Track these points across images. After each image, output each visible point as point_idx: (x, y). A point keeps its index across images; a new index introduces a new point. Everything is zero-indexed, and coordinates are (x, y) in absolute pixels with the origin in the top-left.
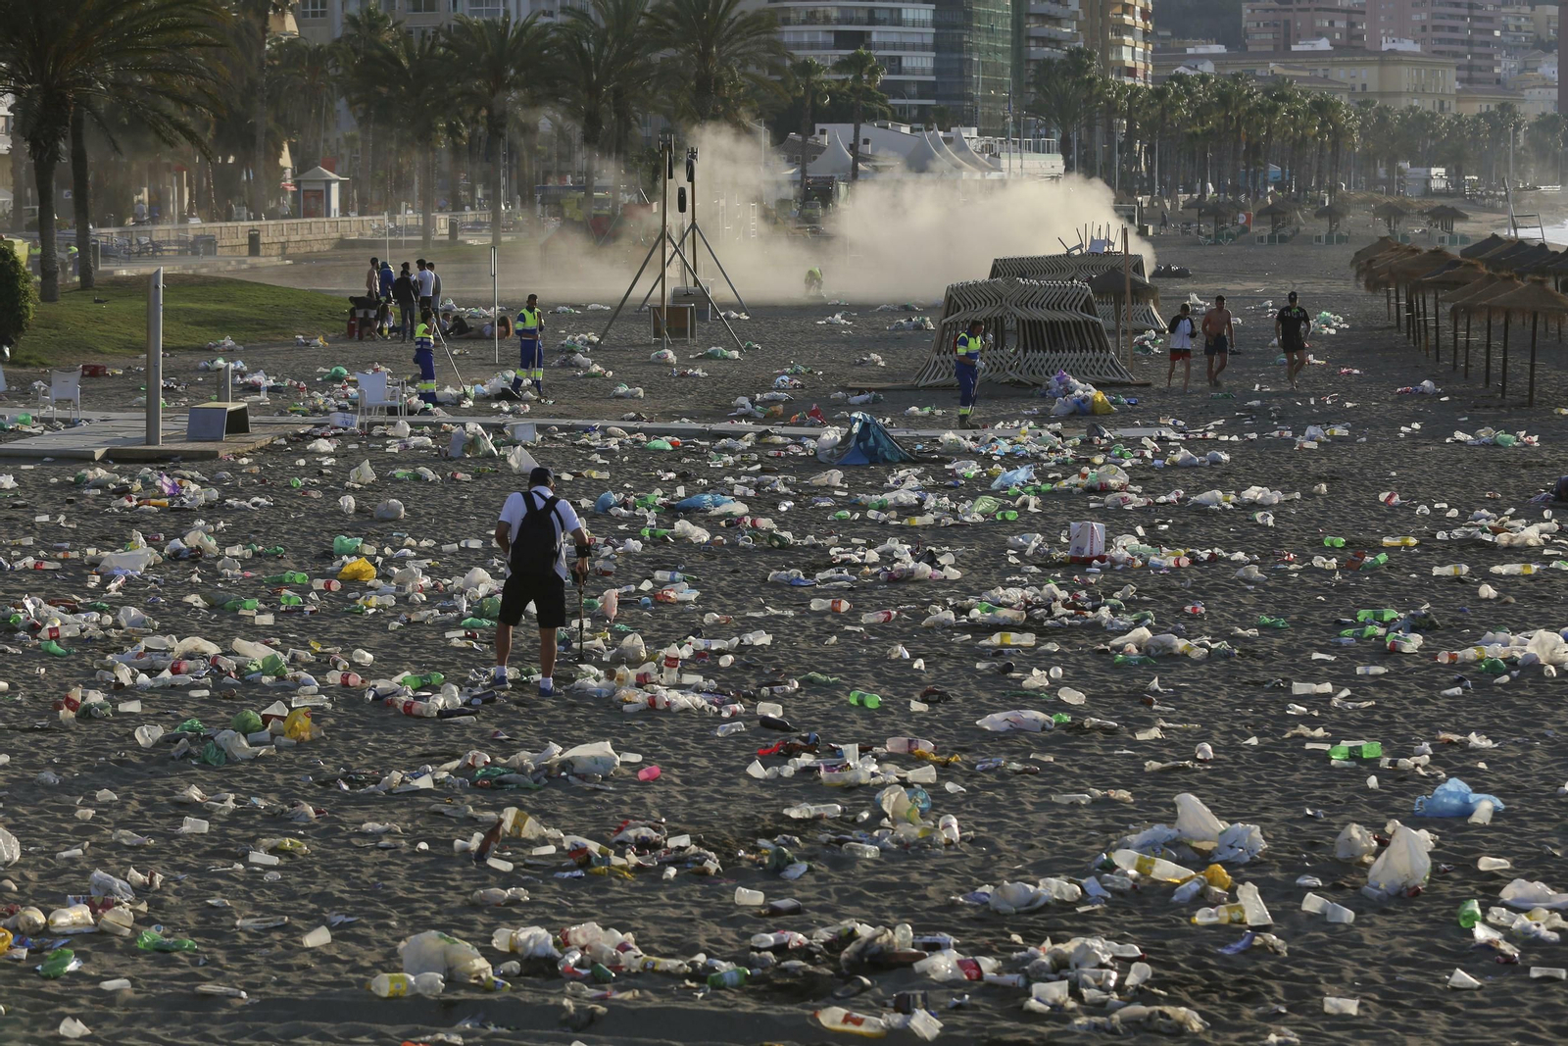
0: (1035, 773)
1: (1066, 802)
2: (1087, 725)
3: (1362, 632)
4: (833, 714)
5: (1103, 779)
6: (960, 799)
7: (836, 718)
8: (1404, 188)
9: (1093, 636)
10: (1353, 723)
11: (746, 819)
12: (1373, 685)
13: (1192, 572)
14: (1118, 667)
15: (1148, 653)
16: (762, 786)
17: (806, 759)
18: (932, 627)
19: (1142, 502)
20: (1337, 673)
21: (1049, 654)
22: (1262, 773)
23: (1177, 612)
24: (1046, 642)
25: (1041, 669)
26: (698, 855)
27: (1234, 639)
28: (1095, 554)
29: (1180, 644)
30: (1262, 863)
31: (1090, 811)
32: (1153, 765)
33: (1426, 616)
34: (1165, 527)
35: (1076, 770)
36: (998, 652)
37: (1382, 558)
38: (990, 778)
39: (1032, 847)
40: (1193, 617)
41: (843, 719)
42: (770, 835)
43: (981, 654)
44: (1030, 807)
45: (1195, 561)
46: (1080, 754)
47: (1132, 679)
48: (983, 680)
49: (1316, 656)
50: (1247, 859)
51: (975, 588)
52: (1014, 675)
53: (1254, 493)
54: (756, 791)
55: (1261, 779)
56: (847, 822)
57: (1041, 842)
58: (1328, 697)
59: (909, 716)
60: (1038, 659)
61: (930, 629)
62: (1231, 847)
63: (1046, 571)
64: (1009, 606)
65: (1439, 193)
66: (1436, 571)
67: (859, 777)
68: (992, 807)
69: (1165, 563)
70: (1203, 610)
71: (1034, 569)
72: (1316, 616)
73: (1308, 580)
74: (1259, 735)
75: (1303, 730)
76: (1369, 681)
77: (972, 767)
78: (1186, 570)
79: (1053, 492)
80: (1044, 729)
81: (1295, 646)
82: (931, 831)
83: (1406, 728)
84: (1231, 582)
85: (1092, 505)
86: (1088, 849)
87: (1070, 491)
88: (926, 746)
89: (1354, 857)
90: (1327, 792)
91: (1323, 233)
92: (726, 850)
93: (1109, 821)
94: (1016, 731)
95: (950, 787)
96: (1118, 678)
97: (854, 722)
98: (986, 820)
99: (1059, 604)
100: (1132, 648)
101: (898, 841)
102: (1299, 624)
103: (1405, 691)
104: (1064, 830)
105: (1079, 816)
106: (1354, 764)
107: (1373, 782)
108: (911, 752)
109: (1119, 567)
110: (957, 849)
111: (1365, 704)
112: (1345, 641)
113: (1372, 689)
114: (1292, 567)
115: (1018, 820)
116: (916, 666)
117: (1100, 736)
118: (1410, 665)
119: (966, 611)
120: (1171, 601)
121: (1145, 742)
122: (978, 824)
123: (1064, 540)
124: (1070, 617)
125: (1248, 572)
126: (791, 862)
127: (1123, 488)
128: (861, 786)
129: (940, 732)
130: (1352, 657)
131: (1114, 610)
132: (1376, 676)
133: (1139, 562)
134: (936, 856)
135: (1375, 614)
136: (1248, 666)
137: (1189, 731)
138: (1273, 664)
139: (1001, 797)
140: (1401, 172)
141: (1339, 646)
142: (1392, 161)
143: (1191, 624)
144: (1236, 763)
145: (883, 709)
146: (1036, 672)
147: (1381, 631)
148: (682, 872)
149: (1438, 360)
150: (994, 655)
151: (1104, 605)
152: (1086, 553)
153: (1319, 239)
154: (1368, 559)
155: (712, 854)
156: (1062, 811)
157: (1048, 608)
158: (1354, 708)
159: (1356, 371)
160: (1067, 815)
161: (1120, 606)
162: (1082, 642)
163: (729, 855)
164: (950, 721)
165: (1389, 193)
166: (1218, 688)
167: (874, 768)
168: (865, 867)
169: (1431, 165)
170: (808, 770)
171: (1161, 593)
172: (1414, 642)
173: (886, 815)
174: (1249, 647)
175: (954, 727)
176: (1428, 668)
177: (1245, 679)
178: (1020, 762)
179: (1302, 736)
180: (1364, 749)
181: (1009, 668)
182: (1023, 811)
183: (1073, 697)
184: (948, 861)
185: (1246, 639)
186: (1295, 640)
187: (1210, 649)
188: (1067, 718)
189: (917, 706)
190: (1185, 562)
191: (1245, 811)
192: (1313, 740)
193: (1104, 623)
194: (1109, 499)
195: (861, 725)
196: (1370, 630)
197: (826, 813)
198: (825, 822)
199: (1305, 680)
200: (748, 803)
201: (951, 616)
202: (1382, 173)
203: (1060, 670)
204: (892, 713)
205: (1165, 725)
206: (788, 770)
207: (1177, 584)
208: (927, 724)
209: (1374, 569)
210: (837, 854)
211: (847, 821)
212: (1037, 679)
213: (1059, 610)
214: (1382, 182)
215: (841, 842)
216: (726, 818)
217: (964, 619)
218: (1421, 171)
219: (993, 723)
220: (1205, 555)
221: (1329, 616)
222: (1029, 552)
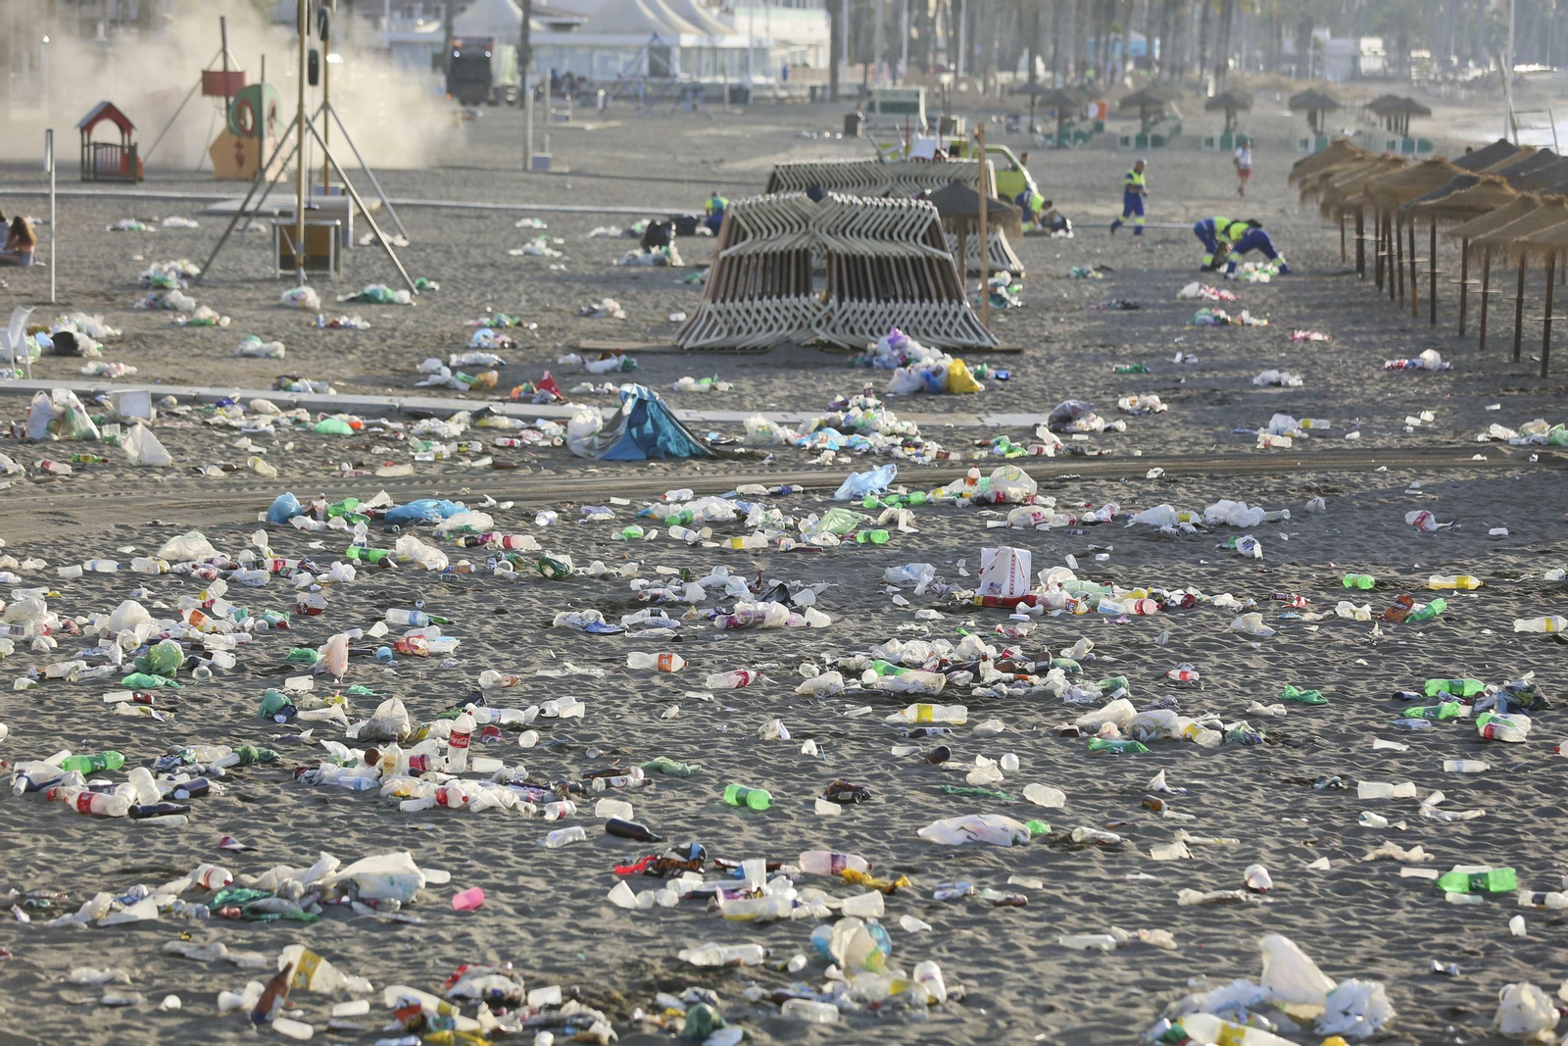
0: (1021, 905)
1: (1082, 947)
2: (1077, 837)
3: (1437, 711)
4: (706, 816)
5: (1123, 914)
6: (925, 940)
7: (711, 823)
8: (1321, 68)
9: (1047, 711)
10: (1463, 841)
11: (629, 966)
12: (1474, 786)
13: (1162, 620)
14: (1095, 756)
15: (1135, 736)
16: (635, 919)
17: (691, 882)
18: (810, 695)
19: (1061, 519)
20: (1415, 769)
21: (991, 736)
22: (1350, 910)
23: (1158, 678)
24: (984, 718)
25: (988, 757)
26: (580, 1016)
27: (1253, 718)
28: (1018, 594)
29: (1181, 725)
30: (1391, 1038)
31: (1119, 959)
32: (1188, 896)
33: (1530, 689)
34: (1105, 556)
35: (1077, 900)
36: (918, 733)
37: (1439, 605)
38: (960, 911)
39: (1051, 1009)
40: (1183, 686)
41: (721, 824)
42: (673, 987)
43: (893, 735)
44: (1031, 954)
45: (1164, 607)
46: (1078, 879)
47: (1121, 772)
48: (907, 770)
49: (1379, 744)
50: (1369, 1031)
51: (856, 641)
52: (950, 765)
53: (1224, 509)
54: (626, 924)
55: (1349, 918)
56: (775, 971)
57: (1063, 1002)
58: (1413, 805)
59: (817, 822)
60: (977, 744)
61: (807, 698)
62: (1346, 1014)
63: (952, 617)
64: (919, 666)
65: (1373, 77)
66: (1520, 625)
67: (776, 908)
68: (974, 949)
69: (1122, 609)
70: (1196, 676)
71: (933, 614)
72: (1361, 687)
73: (1335, 636)
74: (1332, 855)
75: (1391, 848)
76: (1466, 781)
77: (928, 894)
78: (1154, 618)
79: (928, 504)
80: (1015, 842)
81: (1343, 729)
82: (907, 984)
83: (1540, 851)
84: (1224, 636)
85: (990, 524)
86: (1133, 1013)
87: (953, 503)
88: (856, 864)
89: (1525, 1032)
90: (1452, 939)
91: (1217, 133)
92: (615, 1008)
93: (1151, 975)
94: (976, 845)
95: (907, 922)
96: (1100, 771)
97: (738, 829)
98: (974, 970)
99: (990, 664)
100: (1110, 728)
101: (860, 999)
102: (1341, 698)
103: (1521, 797)
104: (1090, 986)
105: (1103, 966)
106: (1479, 899)
107: (1518, 925)
108: (835, 873)
109: (1056, 613)
110: (945, 1011)
111: (1470, 814)
112: (1416, 724)
113: (1473, 793)
114: (1307, 617)
115: (1019, 971)
116: (804, 750)
117: (1098, 853)
118: (1519, 759)
119: (857, 673)
120: (1144, 663)
121: (1168, 863)
122: (964, 976)
123: (963, 572)
124: (1009, 683)
125: (1248, 623)
126: (718, 1027)
127: (1027, 500)
128: (779, 920)
129: (868, 845)
130: (1431, 747)
131: (1070, 674)
132: (1471, 775)
133: (1083, 608)
134: (917, 1021)
135: (1452, 686)
136: (1283, 757)
137: (1223, 848)
138: (1319, 754)
139: (984, 937)
140: (1318, 46)
141: (1406, 730)
142: (1305, 28)
143: (1185, 696)
144: (1307, 895)
145: (775, 811)
146: (980, 760)
147: (1464, 711)
148: (563, 1040)
149: (1433, 320)
150: (914, 736)
151: (1054, 666)
152: (1004, 594)
153: (1210, 142)
154: (1417, 607)
155: (599, 1014)
156: (1079, 959)
157: (974, 669)
158: (1455, 819)
159: (1317, 336)
160: (1088, 966)
161: (1075, 669)
162: (1032, 720)
163: (622, 1016)
164: (878, 827)
165: (1301, 74)
166: (1249, 788)
167: (792, 894)
168: (822, 1035)
169: (1359, 34)
170: (695, 897)
171: (1127, 651)
172: (1518, 728)
173: (834, 962)
174: (1276, 730)
175: (885, 837)
176: (1546, 764)
177: (1284, 776)
178: (996, 888)
179: (1391, 858)
180: (1491, 878)
181: (943, 754)
182: (1021, 958)
183: (1047, 796)
184: (936, 1028)
185: (1271, 719)
186: (1341, 721)
187: (1224, 732)
188: (1045, 828)
189: (825, 808)
190: (1151, 607)
191: (1340, 963)
192: (1407, 863)
193: (1058, 693)
194: (1014, 515)
195: (750, 833)
196: (1448, 708)
197: (744, 959)
198: (745, 971)
199: (1371, 777)
200: (621, 942)
201: (835, 679)
202: (1289, 45)
203: (1015, 758)
204: (789, 817)
205: (1190, 839)
206: (670, 895)
207: (1148, 640)
208: (845, 833)
209: (1427, 620)
210: (775, 1016)
211: (774, 969)
212: (983, 771)
213: (990, 673)
214: (1291, 59)
215: (779, 1000)
216: (598, 964)
217: (855, 685)
218: (1345, 44)
219: (943, 832)
220: (1177, 597)
221: (1381, 686)
222: (920, 589)
